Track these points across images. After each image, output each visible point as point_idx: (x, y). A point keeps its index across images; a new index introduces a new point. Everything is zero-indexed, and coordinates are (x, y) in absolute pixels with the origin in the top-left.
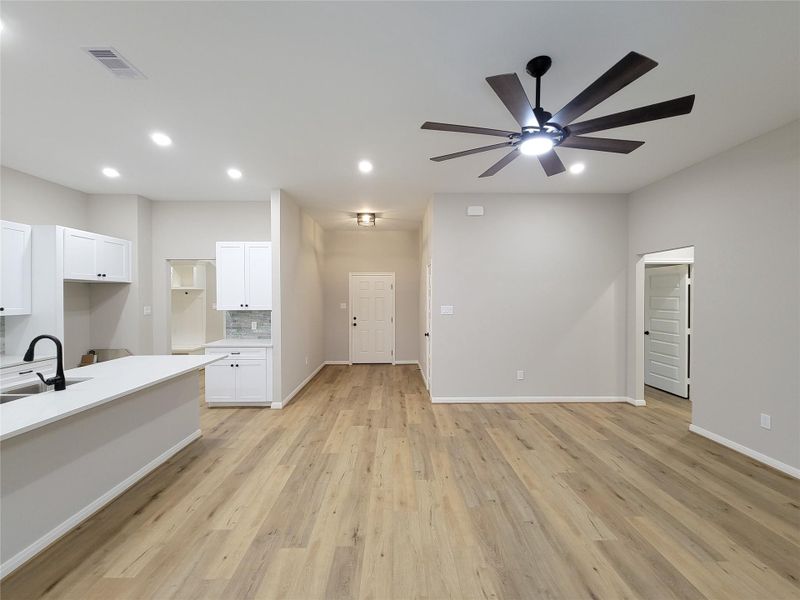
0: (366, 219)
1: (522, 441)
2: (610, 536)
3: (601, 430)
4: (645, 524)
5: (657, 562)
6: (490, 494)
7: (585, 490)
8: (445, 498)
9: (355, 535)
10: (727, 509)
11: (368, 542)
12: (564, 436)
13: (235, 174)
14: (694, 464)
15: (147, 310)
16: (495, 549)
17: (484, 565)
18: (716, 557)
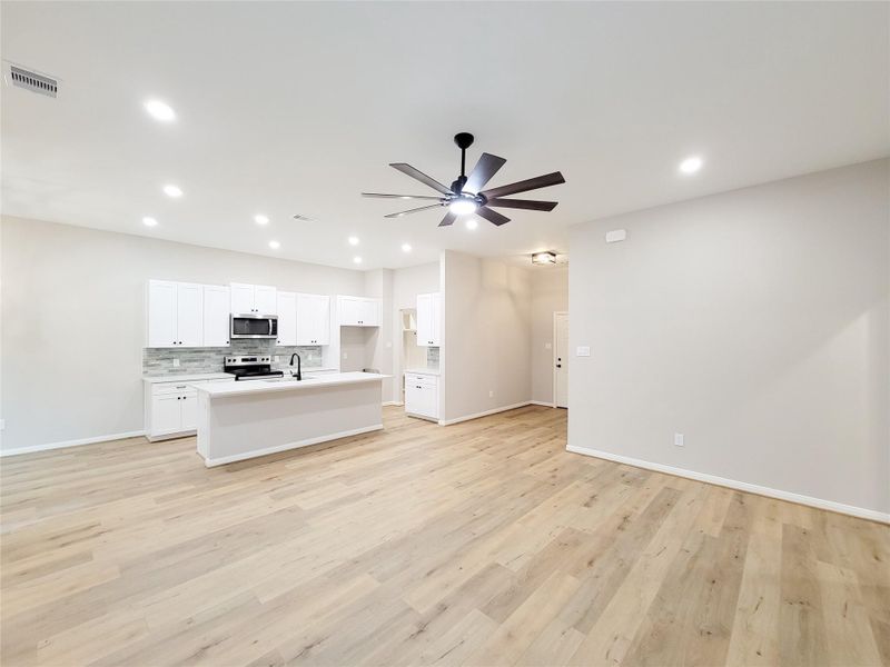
0: (544, 259)
13: (407, 248)
15: (389, 345)
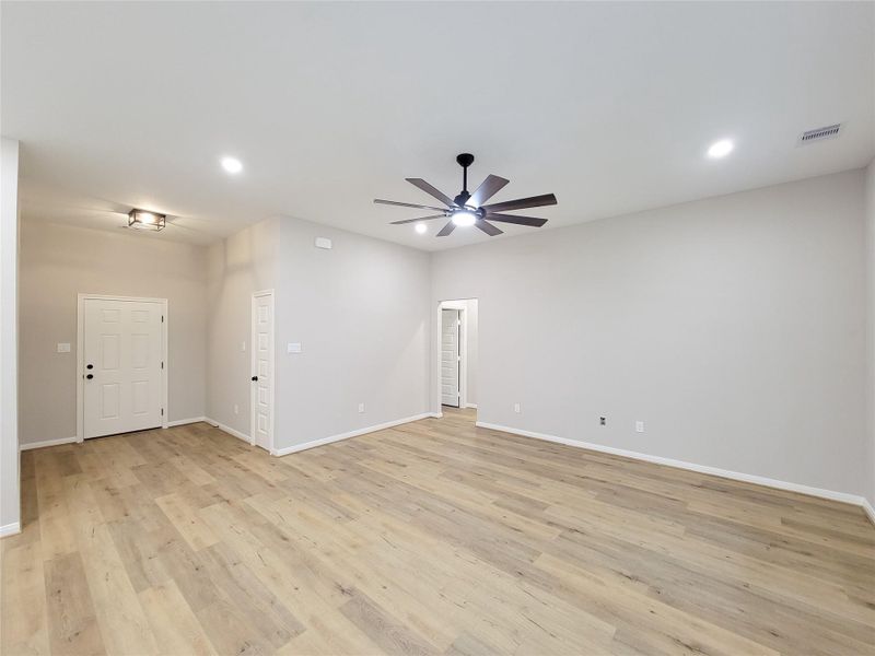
1: (394, 463)
2: (496, 498)
3: (433, 439)
4: (501, 483)
5: (522, 499)
6: (414, 508)
7: (461, 479)
8: (385, 525)
9: (343, 591)
10: (523, 462)
11: (359, 586)
12: (416, 450)
14: (493, 444)
16: (450, 536)
17: (455, 549)
18: (538, 485)
